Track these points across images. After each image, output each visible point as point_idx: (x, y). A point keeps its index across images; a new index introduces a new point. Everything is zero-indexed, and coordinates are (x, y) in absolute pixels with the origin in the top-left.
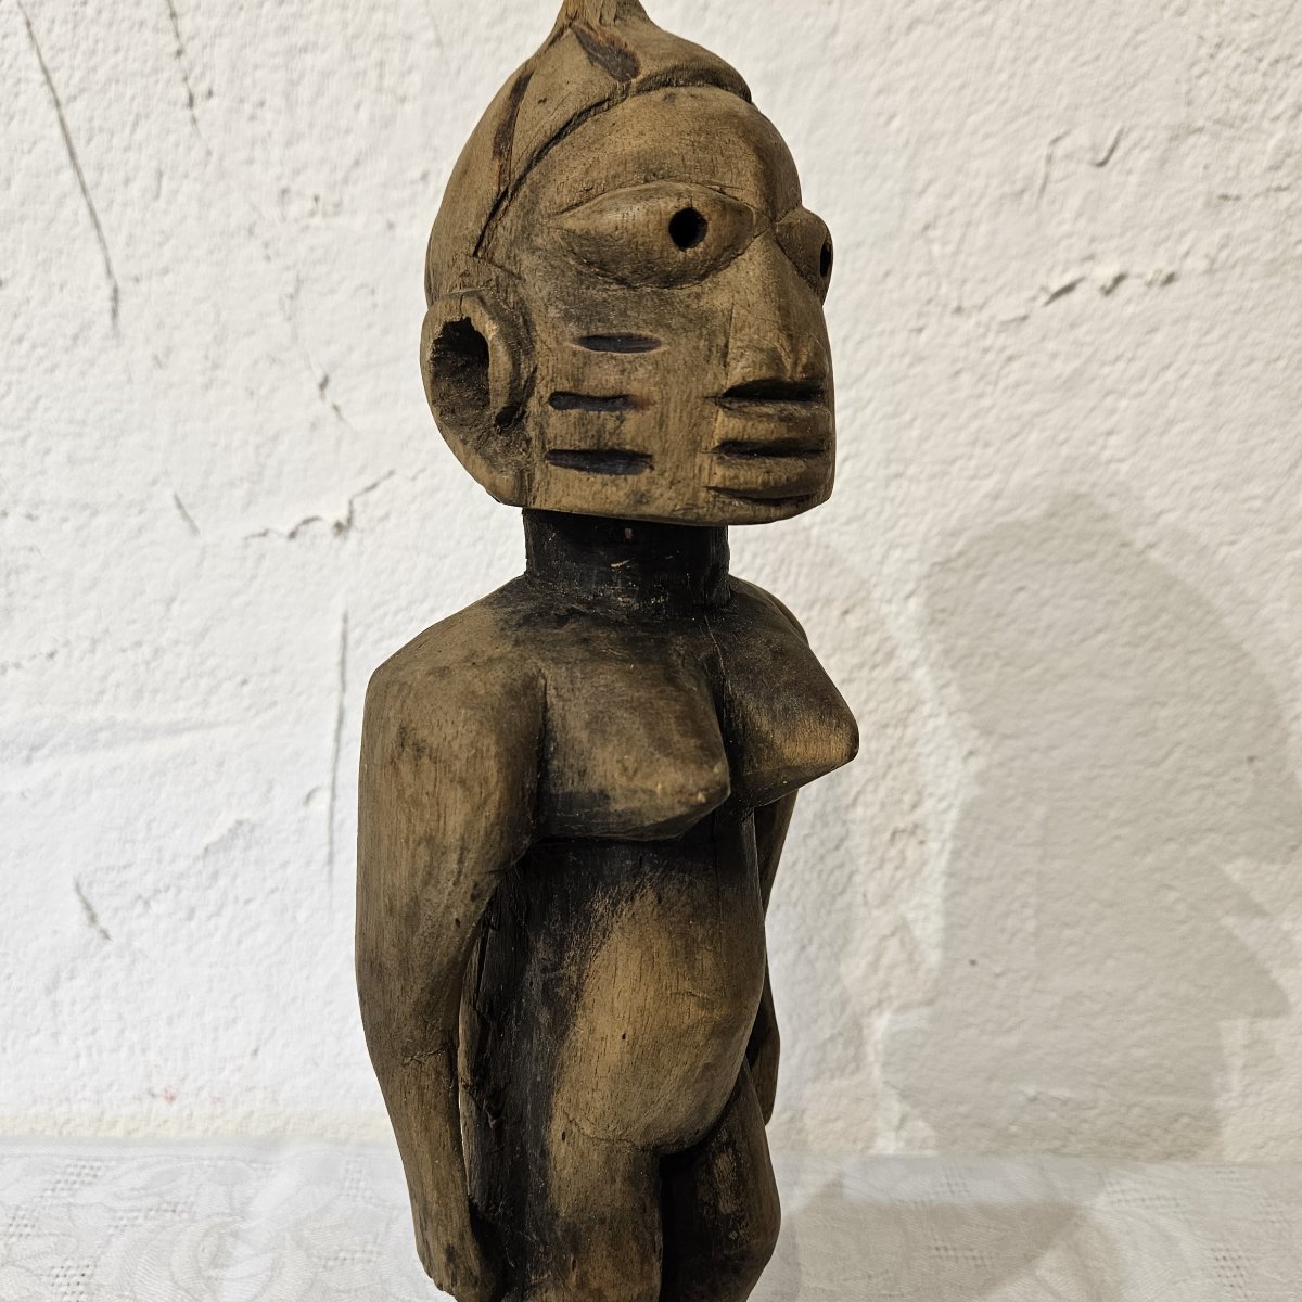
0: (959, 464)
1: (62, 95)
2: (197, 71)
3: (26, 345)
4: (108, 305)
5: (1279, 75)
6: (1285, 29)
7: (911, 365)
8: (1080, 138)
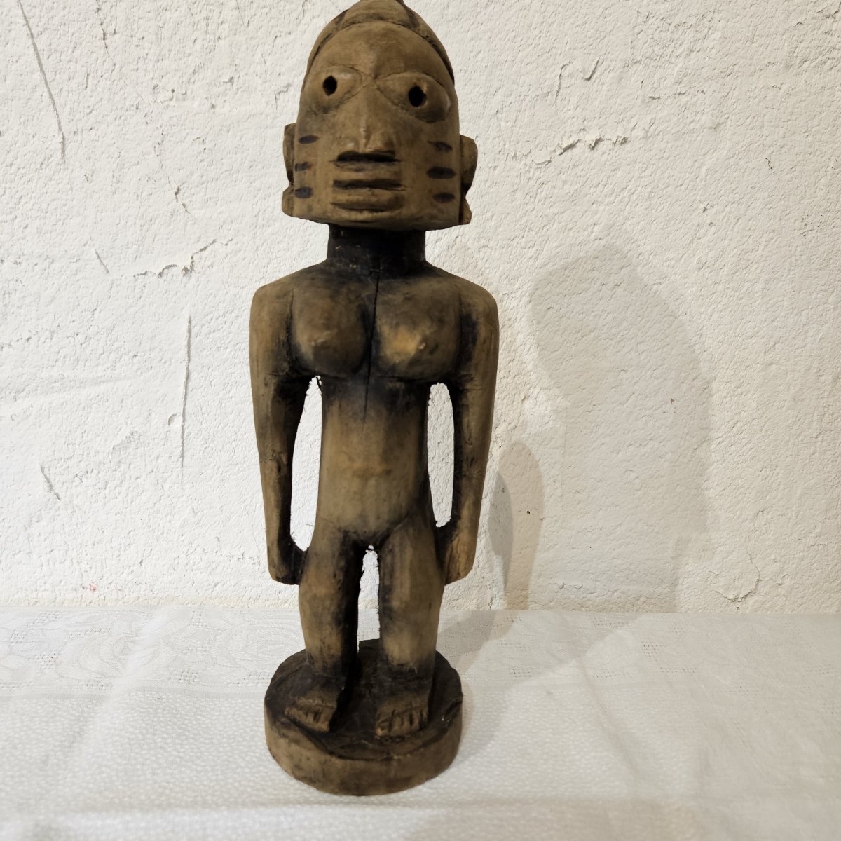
0: (516, 240)
1: (35, 31)
2: (108, 19)
3: (14, 168)
4: (60, 146)
5: (680, 33)
6: (682, 8)
7: (490, 187)
8: (577, 65)
